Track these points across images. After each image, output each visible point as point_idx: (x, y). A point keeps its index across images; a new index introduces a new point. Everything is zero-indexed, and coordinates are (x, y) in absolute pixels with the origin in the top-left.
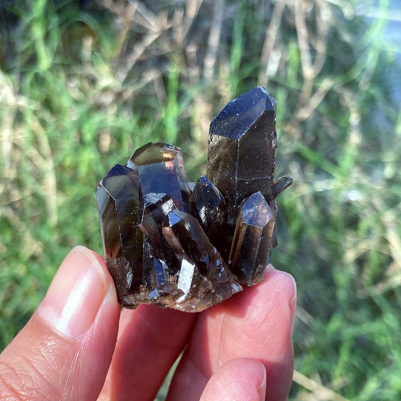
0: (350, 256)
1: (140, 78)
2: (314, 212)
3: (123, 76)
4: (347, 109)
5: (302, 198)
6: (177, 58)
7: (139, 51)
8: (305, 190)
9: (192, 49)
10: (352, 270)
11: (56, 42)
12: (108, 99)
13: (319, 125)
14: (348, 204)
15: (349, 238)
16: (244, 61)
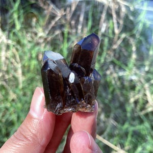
1: (53, 33)
3: (47, 32)
5: (114, 78)
6: (68, 26)
8: (115, 75)
9: (73, 22)
11: (22, 20)
12: (41, 41)
13: (121, 51)
14: (131, 81)
15: (132, 94)
16: (93, 27)
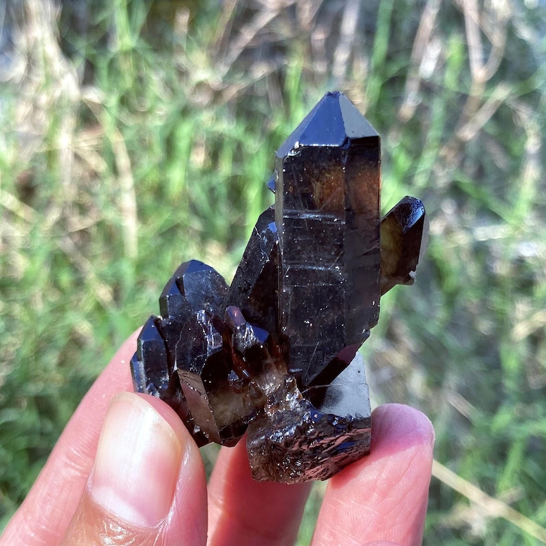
0: (521, 331)
2: (473, 270)
4: (523, 131)
7: (247, 36)
10: (523, 350)
